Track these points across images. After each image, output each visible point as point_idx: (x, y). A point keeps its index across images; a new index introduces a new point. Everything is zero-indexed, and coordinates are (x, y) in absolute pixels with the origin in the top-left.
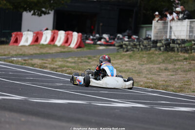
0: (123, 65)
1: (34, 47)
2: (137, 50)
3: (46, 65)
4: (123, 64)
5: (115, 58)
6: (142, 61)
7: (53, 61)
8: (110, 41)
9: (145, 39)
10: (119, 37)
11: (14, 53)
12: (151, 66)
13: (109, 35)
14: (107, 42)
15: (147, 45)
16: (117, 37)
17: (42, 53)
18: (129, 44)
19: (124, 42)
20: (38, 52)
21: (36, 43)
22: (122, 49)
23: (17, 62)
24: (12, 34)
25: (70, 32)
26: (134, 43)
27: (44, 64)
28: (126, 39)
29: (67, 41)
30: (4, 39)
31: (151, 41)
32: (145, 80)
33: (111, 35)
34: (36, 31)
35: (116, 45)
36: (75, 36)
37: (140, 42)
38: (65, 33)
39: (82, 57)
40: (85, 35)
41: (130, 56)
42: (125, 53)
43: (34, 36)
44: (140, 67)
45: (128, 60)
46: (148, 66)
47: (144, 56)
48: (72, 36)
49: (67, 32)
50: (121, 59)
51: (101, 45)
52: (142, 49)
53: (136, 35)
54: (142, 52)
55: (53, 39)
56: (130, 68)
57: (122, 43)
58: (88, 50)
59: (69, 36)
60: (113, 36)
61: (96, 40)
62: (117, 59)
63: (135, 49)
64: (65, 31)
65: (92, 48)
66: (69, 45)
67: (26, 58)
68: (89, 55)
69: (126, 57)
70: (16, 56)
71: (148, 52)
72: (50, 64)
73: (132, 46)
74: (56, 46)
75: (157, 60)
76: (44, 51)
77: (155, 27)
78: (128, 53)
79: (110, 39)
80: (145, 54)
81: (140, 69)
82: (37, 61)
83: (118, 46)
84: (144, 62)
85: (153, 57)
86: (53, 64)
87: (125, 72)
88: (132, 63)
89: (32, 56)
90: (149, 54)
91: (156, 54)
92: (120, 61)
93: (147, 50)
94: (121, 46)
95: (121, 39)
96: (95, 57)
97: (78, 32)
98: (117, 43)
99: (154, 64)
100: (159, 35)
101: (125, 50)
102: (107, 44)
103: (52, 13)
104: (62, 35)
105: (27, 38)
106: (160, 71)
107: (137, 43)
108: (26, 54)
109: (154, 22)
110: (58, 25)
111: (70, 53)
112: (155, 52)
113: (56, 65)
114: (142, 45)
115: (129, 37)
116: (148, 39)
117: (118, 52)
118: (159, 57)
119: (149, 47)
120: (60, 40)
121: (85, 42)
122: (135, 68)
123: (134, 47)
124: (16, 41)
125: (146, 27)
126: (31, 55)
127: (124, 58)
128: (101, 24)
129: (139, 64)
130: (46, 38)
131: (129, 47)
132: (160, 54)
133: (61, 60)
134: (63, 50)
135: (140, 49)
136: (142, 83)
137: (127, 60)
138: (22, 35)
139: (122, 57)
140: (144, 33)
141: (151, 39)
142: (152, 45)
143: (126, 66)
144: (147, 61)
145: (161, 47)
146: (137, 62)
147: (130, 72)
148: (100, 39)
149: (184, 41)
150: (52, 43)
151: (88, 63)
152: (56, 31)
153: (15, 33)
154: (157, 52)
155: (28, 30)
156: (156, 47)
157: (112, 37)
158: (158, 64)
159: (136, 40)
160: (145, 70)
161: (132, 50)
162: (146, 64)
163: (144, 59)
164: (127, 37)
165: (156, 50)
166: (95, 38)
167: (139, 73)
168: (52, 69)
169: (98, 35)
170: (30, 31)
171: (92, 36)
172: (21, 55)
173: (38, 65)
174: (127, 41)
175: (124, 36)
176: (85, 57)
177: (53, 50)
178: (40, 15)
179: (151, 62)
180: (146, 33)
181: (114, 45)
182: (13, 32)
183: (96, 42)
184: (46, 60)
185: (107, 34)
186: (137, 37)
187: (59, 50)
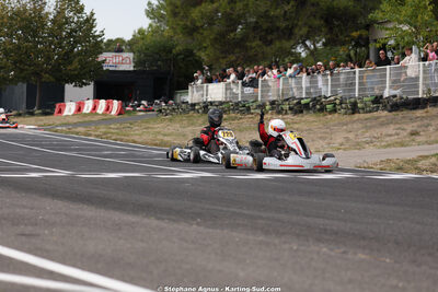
0: (166, 129)
1: (77, 116)
2: (176, 114)
3: (90, 132)
4: (165, 127)
5: (155, 122)
6: (182, 124)
7: (96, 128)
8: (149, 107)
9: (182, 103)
10: (157, 102)
11: (58, 122)
13: (147, 101)
14: (146, 108)
15: (185, 108)
16: (155, 103)
17: (85, 122)
18: (168, 109)
19: (162, 107)
20: (81, 120)
21: (79, 113)
22: (161, 114)
23: (62, 131)
24: (56, 105)
25: (110, 100)
27: (88, 132)
28: (164, 104)
29: (107, 109)
30: (48, 111)
31: (188, 104)
33: (149, 101)
34: (78, 101)
35: (155, 110)
36: (116, 103)
37: (178, 106)
38: (106, 102)
39: (124, 123)
40: (125, 103)
41: (171, 120)
42: (165, 117)
43: (76, 106)
44: (183, 130)
45: (170, 123)
46: (190, 128)
47: (184, 119)
48: (113, 104)
50: (161, 123)
51: (140, 111)
52: (181, 113)
53: (172, 100)
54: (182, 115)
55: (95, 108)
56: (174, 131)
57: (160, 108)
58: (129, 117)
59: (110, 104)
60: (151, 102)
61: (136, 107)
62: (158, 124)
63: (174, 113)
64: (106, 99)
65: (132, 114)
66: (110, 112)
67: (70, 127)
68: (130, 121)
69: (167, 120)
70: (61, 125)
71: (187, 115)
72: (93, 131)
73: (170, 110)
74: (98, 114)
76: (87, 119)
78: (168, 117)
79: (148, 105)
80: (184, 117)
82: (81, 129)
83: (157, 111)
84: (185, 125)
85: (192, 120)
86: (97, 131)
87: (170, 135)
88: (173, 126)
89: (76, 125)
90: (188, 117)
91: (195, 117)
92: (161, 125)
93: (186, 113)
94: (160, 111)
95: (159, 104)
96: (136, 122)
97: (118, 100)
98: (155, 108)
101: (164, 114)
102: (146, 110)
103: (92, 84)
104: (102, 103)
105: (70, 109)
107: (176, 107)
108: (70, 123)
110: (98, 96)
111: (112, 120)
112: (193, 115)
113: (100, 132)
114: (181, 109)
115: (166, 103)
116: (185, 103)
117: (158, 116)
118: (198, 120)
119: (188, 110)
120: (101, 108)
121: (125, 109)
122: (178, 131)
123: (173, 111)
124: (60, 112)
125: (181, 93)
128: (138, 92)
129: (181, 127)
130: (88, 107)
131: (168, 112)
132: (199, 117)
134: (105, 117)
135: (179, 112)
138: (65, 106)
139: (163, 121)
140: (178, 98)
141: (188, 102)
142: (190, 108)
143: (169, 130)
145: (199, 109)
146: (178, 125)
147: (175, 136)
148: (139, 106)
149: (221, 103)
150: (94, 112)
152: (97, 100)
153: (59, 104)
154: (195, 115)
155: (71, 101)
156: (194, 109)
157: (149, 103)
159: (173, 105)
161: (171, 114)
163: (184, 121)
164: (164, 102)
165: (195, 113)
166: (134, 105)
169: (136, 102)
170: (73, 102)
171: (131, 103)
172: (65, 124)
173: (82, 133)
174: (165, 106)
175: (161, 102)
176: (127, 123)
177: (95, 118)
178: (81, 86)
179: (192, 124)
180: (180, 98)
181: (153, 111)
182: (56, 103)
183: (136, 109)
184: (90, 128)
185: (145, 100)
186: (173, 102)
187: (101, 117)
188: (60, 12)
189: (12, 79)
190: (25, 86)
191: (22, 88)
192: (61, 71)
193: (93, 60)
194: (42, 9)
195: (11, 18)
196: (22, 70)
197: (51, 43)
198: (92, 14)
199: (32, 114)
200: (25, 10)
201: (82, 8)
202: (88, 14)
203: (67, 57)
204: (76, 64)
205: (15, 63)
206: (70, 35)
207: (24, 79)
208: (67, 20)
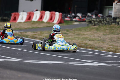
0: (92, 36)
1: (28, 23)
2: (102, 24)
3: (37, 36)
4: (92, 34)
5: (86, 30)
6: (105, 33)
7: (41, 33)
8: (82, 18)
9: (107, 17)
10: (89, 15)
11: (14, 28)
12: (112, 36)
13: (81, 14)
14: (80, 19)
15: (109, 21)
16: (87, 16)
17: (33, 28)
18: (96, 20)
19: (92, 19)
20: (30, 27)
21: (29, 21)
22: (91, 24)
24: (12, 14)
25: (54, 12)
26: (100, 19)
27: (35, 36)
28: (94, 17)
29: (51, 19)
30: (6, 18)
31: (112, 18)
32: (108, 46)
33: (83, 14)
34: (29, 12)
35: (87, 21)
36: (57, 15)
37: (104, 19)
38: (50, 13)
39: (62, 30)
40: (65, 14)
41: (97, 29)
42: (93, 27)
43: (27, 15)
44: (104, 37)
45: (96, 32)
46: (110, 36)
47: (107, 29)
48: (55, 15)
49: (51, 12)
50: (90, 31)
51: (76, 21)
52: (105, 24)
53: (101, 14)
54: (106, 26)
55: (41, 18)
56: (97, 37)
57: (91, 20)
58: (67, 25)
59: (53, 15)
61: (72, 18)
62: (88, 31)
63: (100, 24)
65: (69, 23)
66: (53, 21)
67: (22, 31)
68: (67, 29)
69: (94, 29)
71: (110, 26)
72: (39, 35)
73: (98, 21)
74: (44, 22)
75: (117, 31)
76: (35, 26)
77: (115, 8)
78: (95, 26)
79: (82, 17)
80: (107, 27)
81: (104, 38)
82: (30, 33)
83: (88, 22)
84: (107, 33)
85: (113, 30)
86: (41, 35)
87: (93, 40)
88: (98, 34)
90: (110, 27)
91: (115, 27)
92: (90, 33)
93: (109, 24)
94: (90, 22)
95: (90, 17)
96: (71, 30)
97: (59, 12)
98: (87, 19)
99: (115, 35)
100: (118, 13)
101: (93, 24)
102: (80, 21)
104: (47, 14)
105: (22, 17)
106: (118, 39)
107: (102, 20)
108: (22, 28)
109: (114, 4)
110: (45, 8)
112: (115, 26)
113: (44, 36)
114: (106, 21)
115: (96, 15)
116: (110, 16)
117: (88, 26)
118: (117, 30)
119: (110, 22)
120: (46, 18)
121: (64, 19)
122: (101, 37)
123: (100, 22)
124: (15, 19)
125: (108, 8)
126: (26, 29)
127: (92, 31)
128: (76, 6)
129: (103, 34)
130: (36, 17)
131: (96, 23)
132: (118, 27)
133: (47, 32)
134: (48, 25)
135: (104, 24)
136: (105, 48)
137: (94, 32)
138: (19, 15)
139: (91, 29)
140: (107, 12)
141: (112, 16)
142: (112, 20)
143: (94, 36)
144: (109, 32)
145: (119, 22)
146: (102, 33)
147: (97, 41)
148: (75, 17)
150: (41, 20)
151: (66, 35)
152: (43, 12)
153: (14, 13)
154: (116, 26)
155: (23, 11)
156: (115, 22)
157: (84, 15)
158: (117, 34)
159: (101, 17)
160: (107, 39)
161: (98, 25)
162: (108, 35)
163: (107, 31)
164: (94, 15)
165: (116, 24)
166: (71, 16)
167: (104, 41)
169: (73, 14)
170: (25, 12)
171: (69, 14)
172: (18, 29)
173: (30, 36)
174: (95, 18)
175: (92, 15)
176: (64, 30)
177: (42, 26)
179: (112, 33)
180: (108, 12)
181: (85, 21)
182: (12, 13)
183: (72, 19)
184: (37, 33)
185: (80, 13)
186: (102, 15)
187: (45, 25)
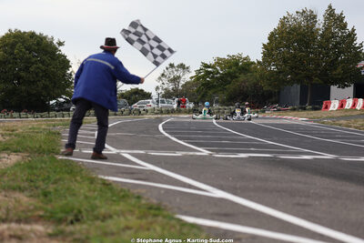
1: (340, 111)
7: (355, 121)
11: (325, 116)
17: (346, 116)
20: (343, 115)
21: (341, 109)
23: (328, 123)
27: (349, 124)
30: (317, 106)
34: (341, 99)
43: (339, 103)
55: (354, 105)
67: (335, 120)
70: (327, 118)
74: (357, 110)
76: (348, 114)
82: (342, 122)
86: (356, 124)
89: (339, 118)
103: (352, 86)
104: (361, 101)
105: (334, 105)
108: (334, 116)
120: (359, 105)
124: (327, 107)
130: (349, 104)
133: (361, 120)
134: (362, 113)
138: (330, 103)
150: (354, 108)
152: (356, 99)
153: (326, 101)
155: (335, 99)
168: (356, 128)
170: (337, 100)
172: (330, 117)
173: (344, 125)
177: (355, 113)
178: (344, 88)
182: (324, 101)
184: (350, 121)
187: (359, 113)
188: (327, 29)
189: (289, 82)
190: (299, 86)
191: (296, 89)
192: (327, 75)
193: (354, 67)
194: (314, 25)
195: (289, 33)
196: (297, 74)
197: (320, 53)
198: (353, 30)
199: (304, 109)
200: (300, 27)
201: (345, 25)
202: (350, 30)
203: (333, 64)
204: (339, 70)
205: (292, 68)
206: (335, 47)
207: (299, 81)
208: (334, 35)
